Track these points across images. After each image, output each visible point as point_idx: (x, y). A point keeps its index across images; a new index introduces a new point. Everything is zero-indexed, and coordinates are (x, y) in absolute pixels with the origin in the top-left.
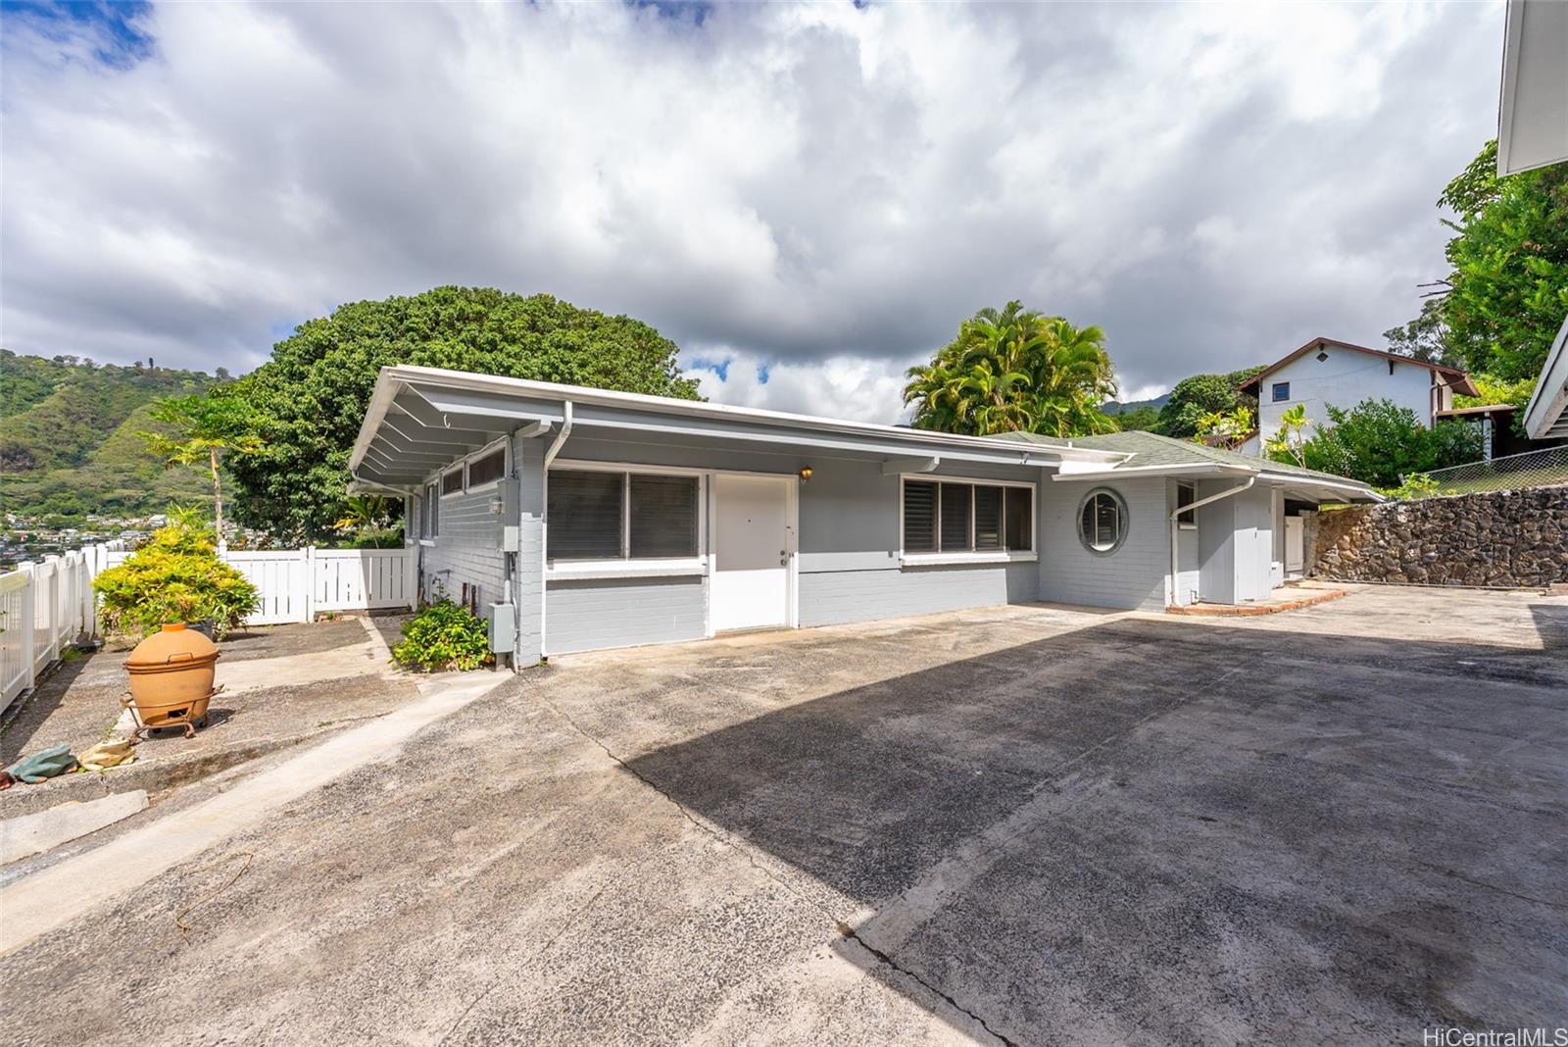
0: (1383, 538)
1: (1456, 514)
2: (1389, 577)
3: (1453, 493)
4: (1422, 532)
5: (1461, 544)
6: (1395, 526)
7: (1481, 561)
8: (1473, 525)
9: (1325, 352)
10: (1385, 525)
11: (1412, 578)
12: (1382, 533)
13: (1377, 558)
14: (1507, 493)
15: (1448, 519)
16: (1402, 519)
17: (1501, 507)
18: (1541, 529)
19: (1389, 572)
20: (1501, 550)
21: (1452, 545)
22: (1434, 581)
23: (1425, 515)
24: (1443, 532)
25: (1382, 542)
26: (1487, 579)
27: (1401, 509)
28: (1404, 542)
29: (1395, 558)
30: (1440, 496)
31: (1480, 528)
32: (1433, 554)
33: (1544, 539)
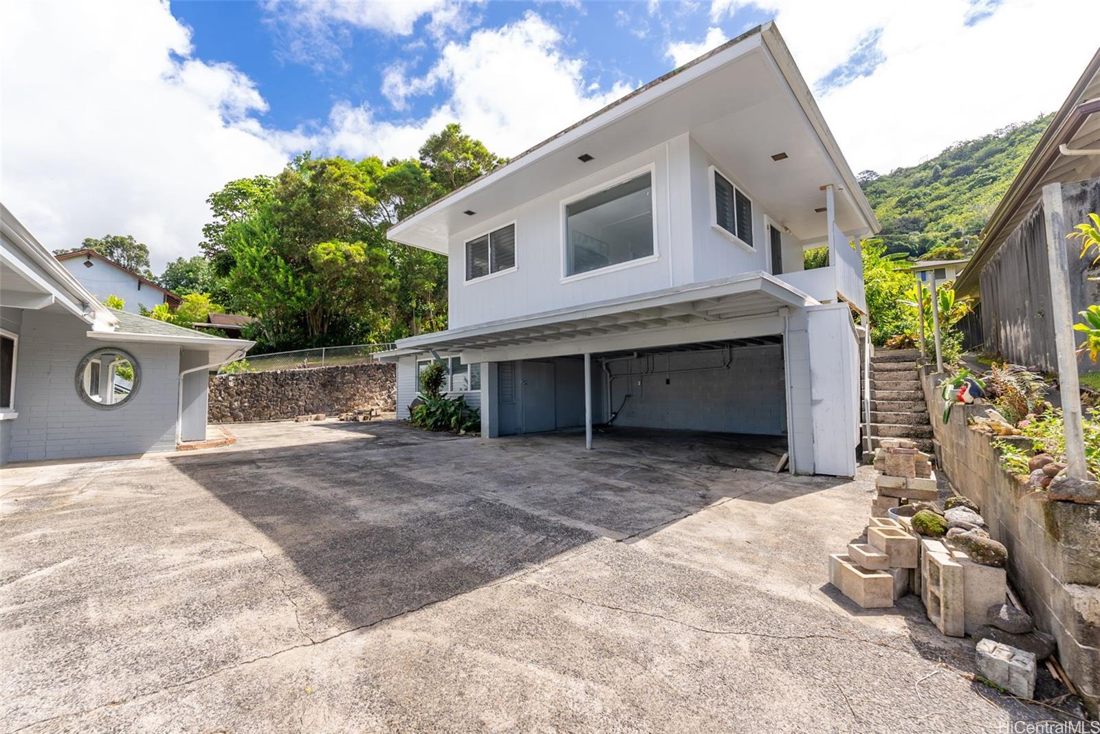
0: (220, 395)
1: (258, 382)
2: (223, 419)
3: (255, 371)
4: (241, 392)
5: (260, 398)
6: (227, 388)
7: (268, 407)
8: (265, 388)
9: (90, 261)
10: (222, 388)
11: (236, 419)
12: (220, 393)
13: (217, 408)
14: (279, 372)
15: (254, 384)
16: (231, 384)
17: (276, 379)
18: (292, 390)
19: (223, 416)
20: (277, 401)
21: (255, 398)
22: (247, 420)
23: (243, 382)
24: (251, 392)
25: (220, 398)
26: (271, 416)
27: (231, 378)
28: (232, 398)
29: (226, 407)
30: (248, 372)
31: (268, 390)
32: (246, 404)
33: (293, 395)
